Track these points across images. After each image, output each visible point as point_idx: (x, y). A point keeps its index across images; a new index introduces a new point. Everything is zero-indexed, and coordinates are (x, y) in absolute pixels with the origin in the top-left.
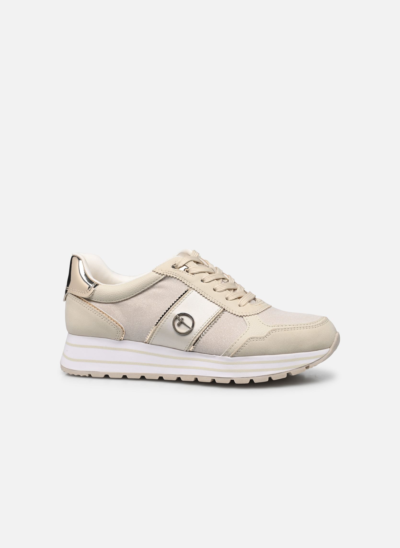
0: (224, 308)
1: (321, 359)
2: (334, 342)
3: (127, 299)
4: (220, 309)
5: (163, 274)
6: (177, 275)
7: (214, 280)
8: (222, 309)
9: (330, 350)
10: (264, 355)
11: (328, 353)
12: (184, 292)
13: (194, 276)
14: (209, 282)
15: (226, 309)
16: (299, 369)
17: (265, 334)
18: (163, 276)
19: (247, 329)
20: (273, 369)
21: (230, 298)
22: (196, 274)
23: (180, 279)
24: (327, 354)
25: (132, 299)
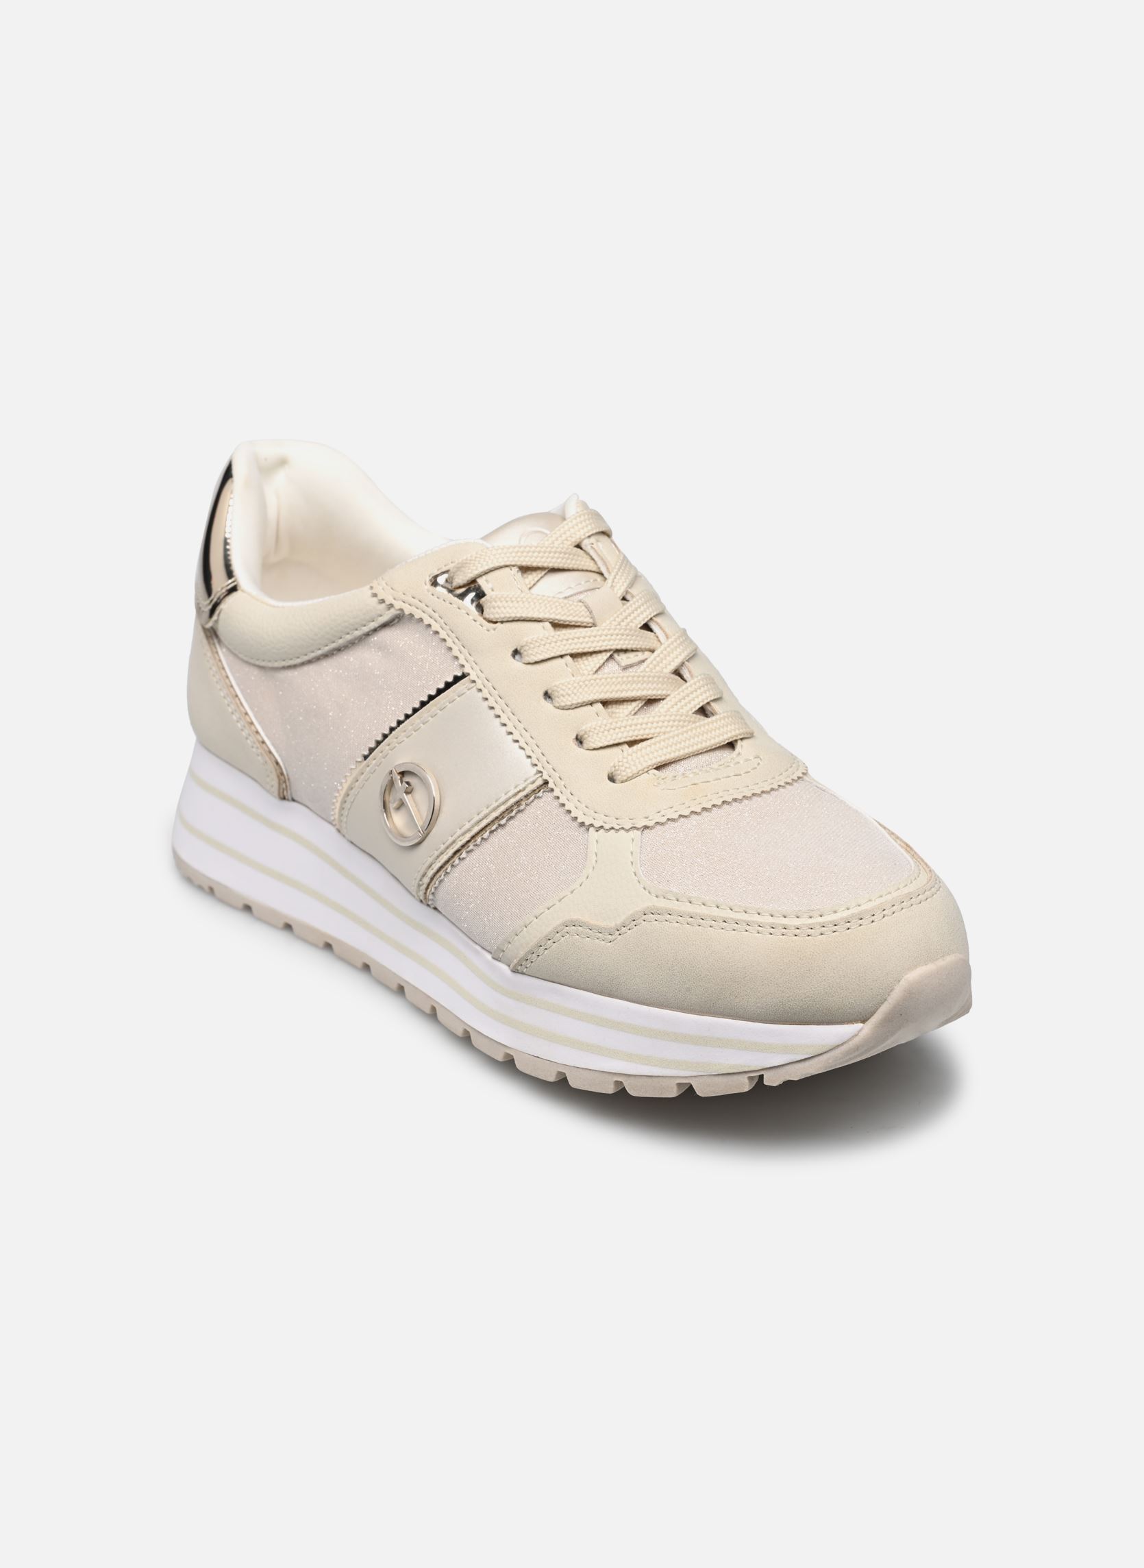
0: (545, 777)
1: (816, 1059)
2: (886, 1002)
3: (295, 666)
4: (534, 778)
5: (391, 606)
6: (436, 615)
7: (562, 656)
8: (540, 782)
9: (860, 1031)
10: (610, 995)
11: (850, 1043)
12: (442, 686)
13: (494, 629)
14: (536, 663)
15: (551, 785)
16: (720, 1077)
17: (619, 921)
18: (392, 613)
19: (579, 882)
20: (629, 1057)
21: (593, 741)
22: (502, 622)
23: (443, 634)
24: (842, 1044)
25: (306, 668)
